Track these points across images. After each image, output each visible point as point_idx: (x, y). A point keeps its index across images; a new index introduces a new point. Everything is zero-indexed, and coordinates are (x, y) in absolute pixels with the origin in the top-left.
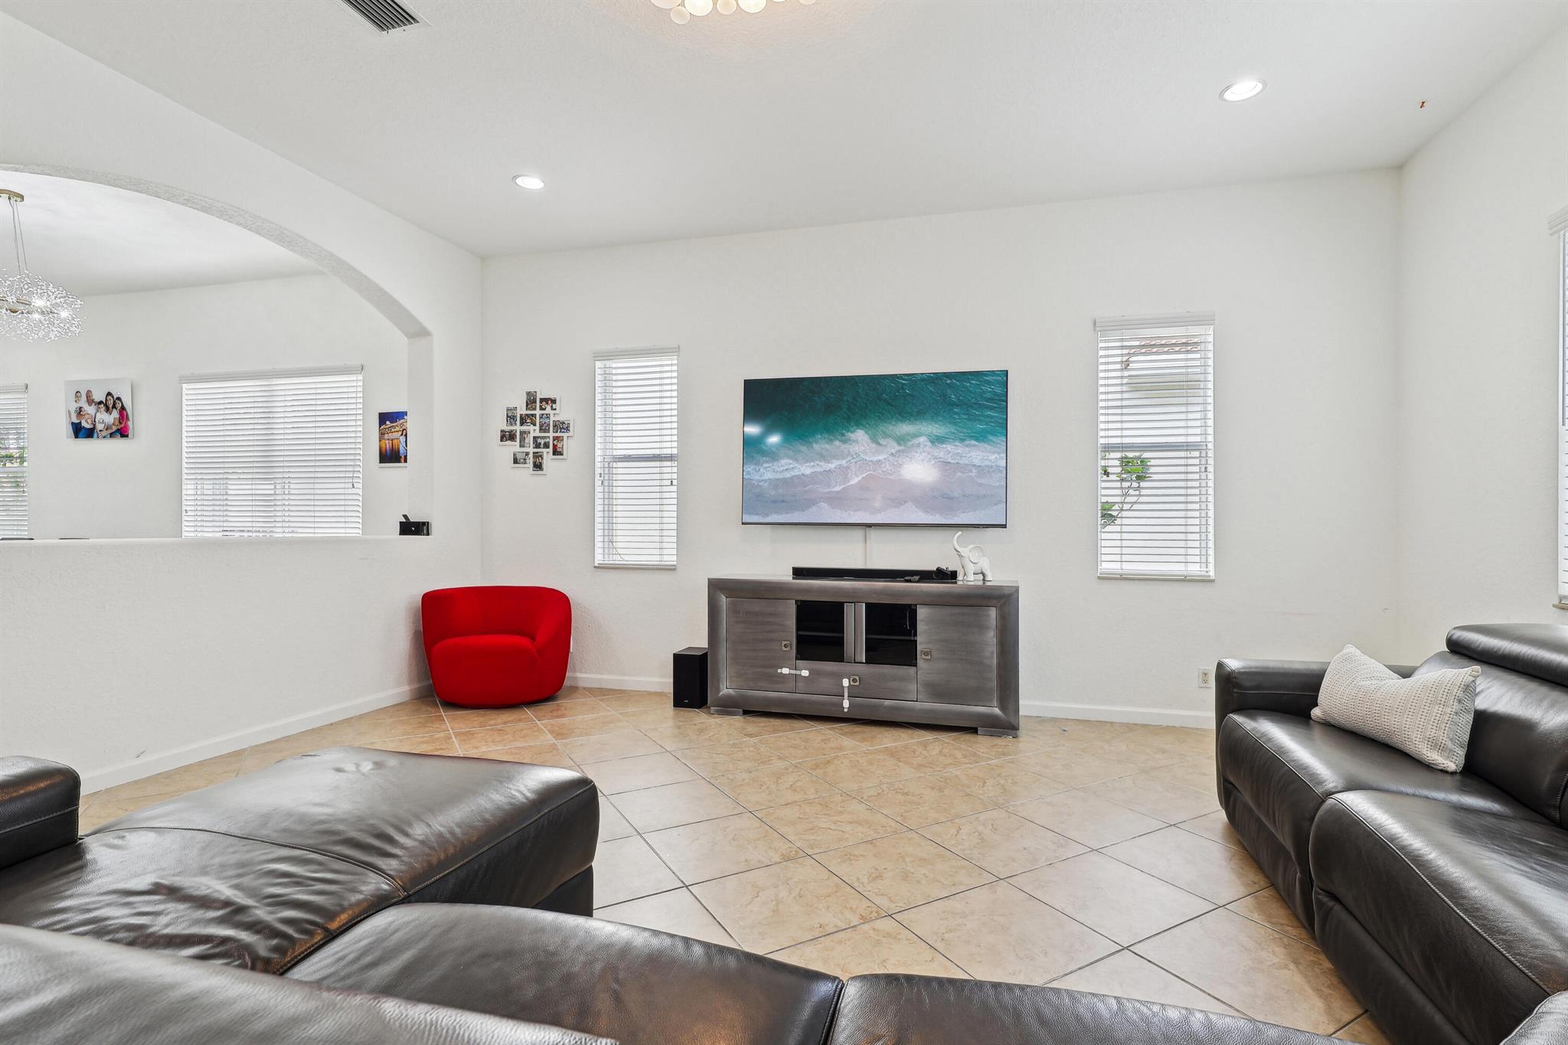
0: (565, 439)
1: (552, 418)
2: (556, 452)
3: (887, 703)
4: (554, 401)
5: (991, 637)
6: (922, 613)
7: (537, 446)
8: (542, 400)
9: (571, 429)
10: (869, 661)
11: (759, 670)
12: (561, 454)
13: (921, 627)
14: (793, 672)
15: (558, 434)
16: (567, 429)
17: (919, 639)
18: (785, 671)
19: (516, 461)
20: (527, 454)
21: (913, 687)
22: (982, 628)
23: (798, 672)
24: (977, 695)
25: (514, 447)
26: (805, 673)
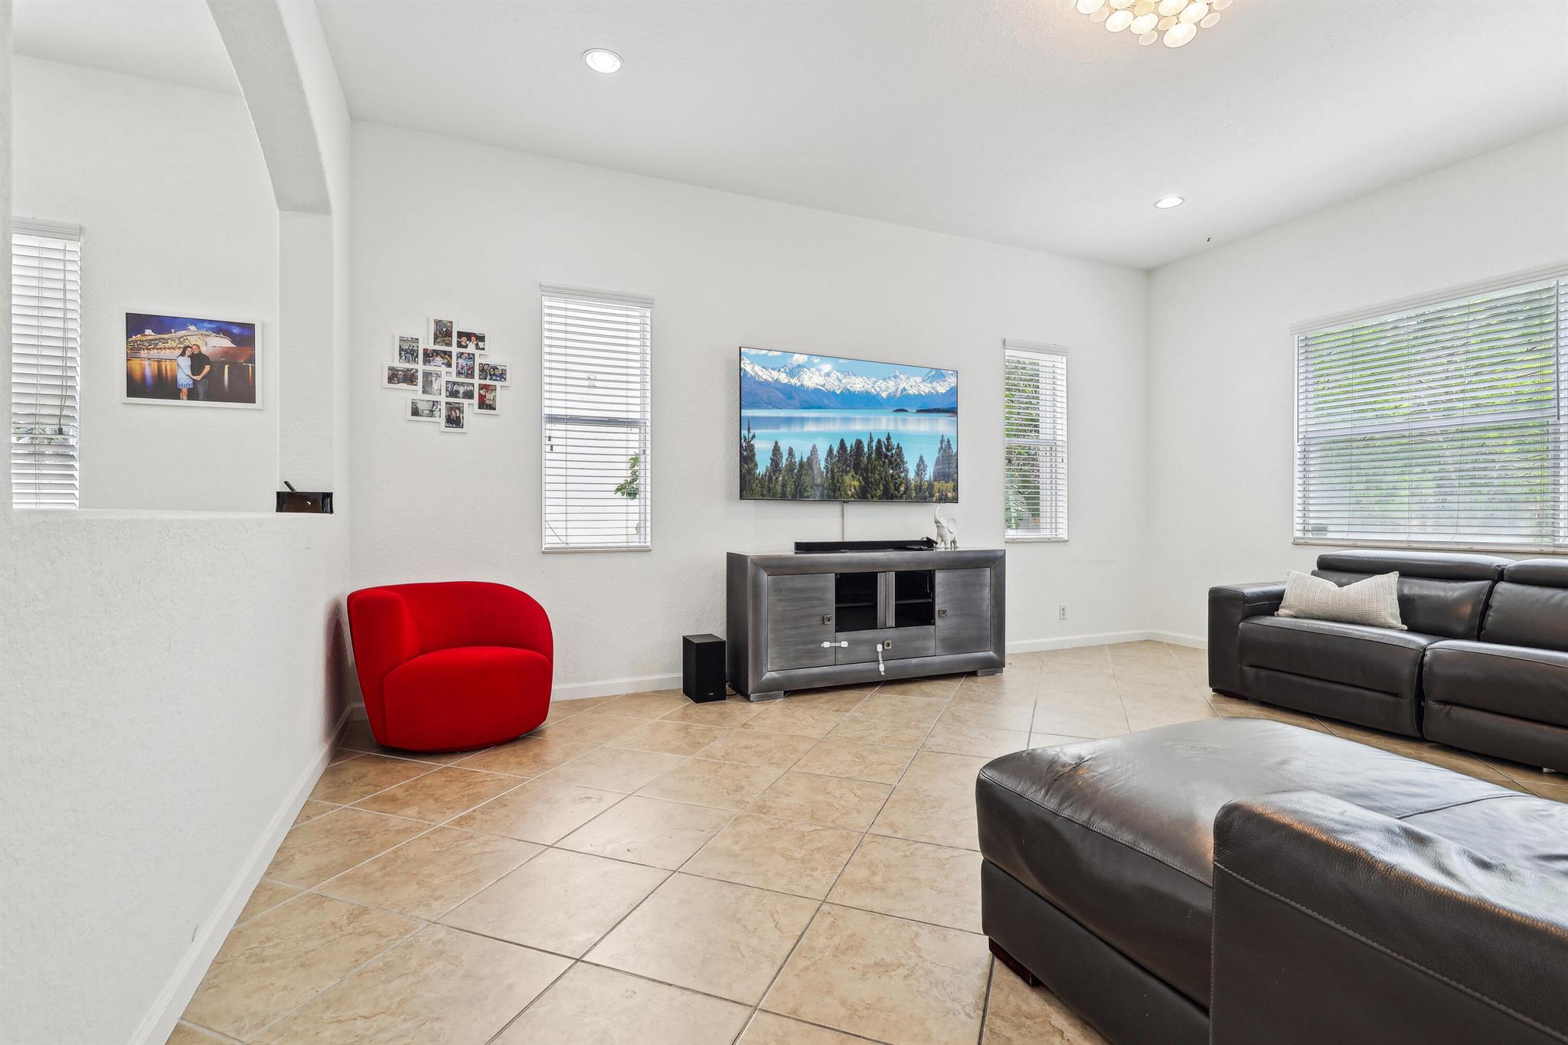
0: (498, 388)
1: (478, 361)
2: (483, 404)
3: (914, 661)
4: (481, 338)
5: (987, 593)
6: (939, 577)
7: (453, 394)
8: (460, 334)
9: (508, 376)
10: (898, 625)
11: (801, 647)
12: (492, 407)
13: (938, 589)
14: (834, 644)
15: (488, 382)
16: (502, 376)
17: (938, 600)
18: (826, 645)
19: (415, 412)
20: (435, 403)
21: (932, 644)
22: (982, 586)
23: (837, 644)
24: (977, 643)
25: (413, 393)
26: (844, 644)
